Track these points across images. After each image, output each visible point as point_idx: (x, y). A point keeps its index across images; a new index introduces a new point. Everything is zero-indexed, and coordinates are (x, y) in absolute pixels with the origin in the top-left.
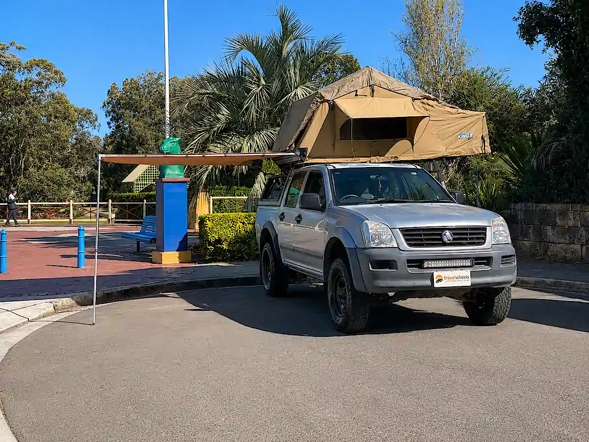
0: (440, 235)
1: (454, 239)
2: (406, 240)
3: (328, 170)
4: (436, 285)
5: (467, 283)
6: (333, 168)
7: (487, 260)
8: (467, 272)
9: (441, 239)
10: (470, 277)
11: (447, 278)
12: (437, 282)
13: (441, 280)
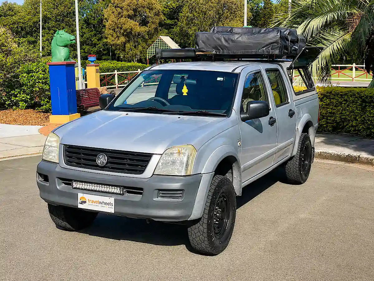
1: (108, 163)
4: (80, 206)
5: (111, 210)
8: (112, 200)
10: (114, 204)
11: (91, 201)
12: (82, 203)
13: (85, 202)
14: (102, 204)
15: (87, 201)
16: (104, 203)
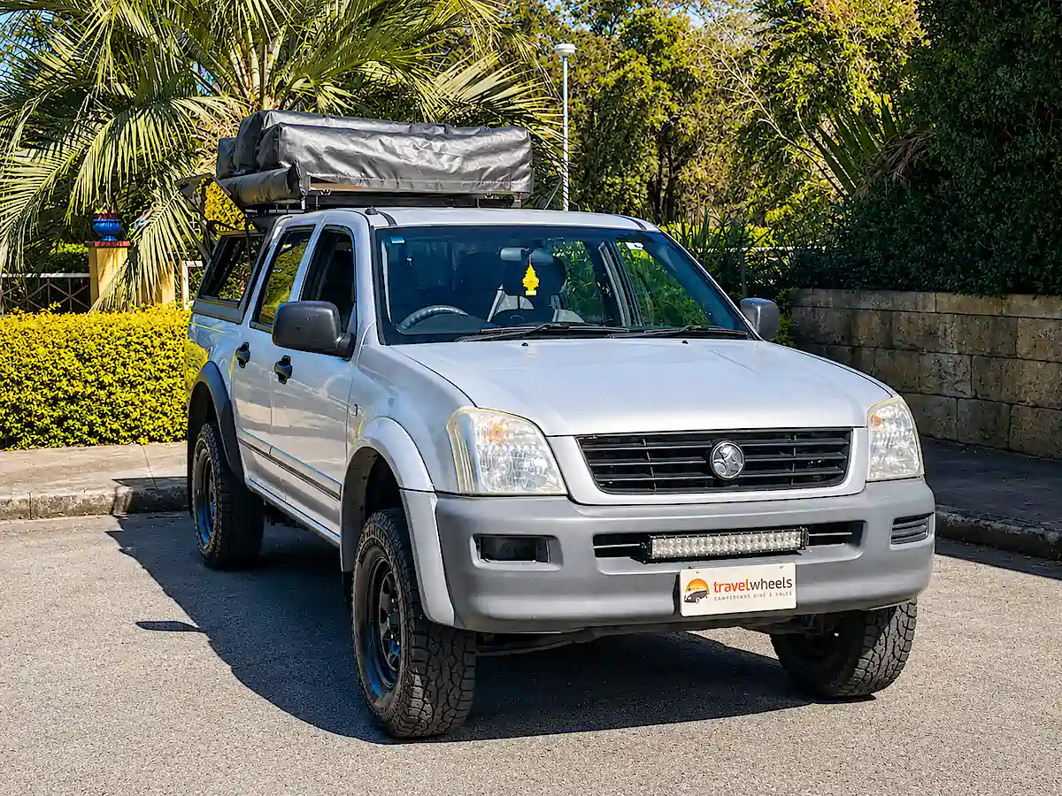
0: (706, 454)
1: (748, 467)
2: (595, 471)
3: (371, 228)
4: (688, 610)
5: (785, 601)
6: (385, 224)
7: (849, 531)
8: (786, 569)
9: (707, 469)
10: (793, 582)
11: (723, 588)
12: (692, 600)
13: (703, 594)
14: (760, 588)
15: (711, 591)
16: (764, 584)
